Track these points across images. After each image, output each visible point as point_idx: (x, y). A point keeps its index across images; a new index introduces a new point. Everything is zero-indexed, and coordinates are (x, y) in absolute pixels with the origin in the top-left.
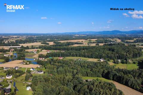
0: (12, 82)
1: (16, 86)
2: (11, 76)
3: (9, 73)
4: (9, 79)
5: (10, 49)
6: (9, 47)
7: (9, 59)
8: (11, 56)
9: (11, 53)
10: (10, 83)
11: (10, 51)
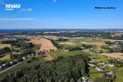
0: (113, 70)
1: (115, 74)
2: (113, 65)
3: (111, 62)
4: (111, 67)
5: (115, 42)
6: (115, 40)
7: (113, 51)
8: (115, 48)
9: (116, 46)
10: (111, 71)
11: (115, 44)
